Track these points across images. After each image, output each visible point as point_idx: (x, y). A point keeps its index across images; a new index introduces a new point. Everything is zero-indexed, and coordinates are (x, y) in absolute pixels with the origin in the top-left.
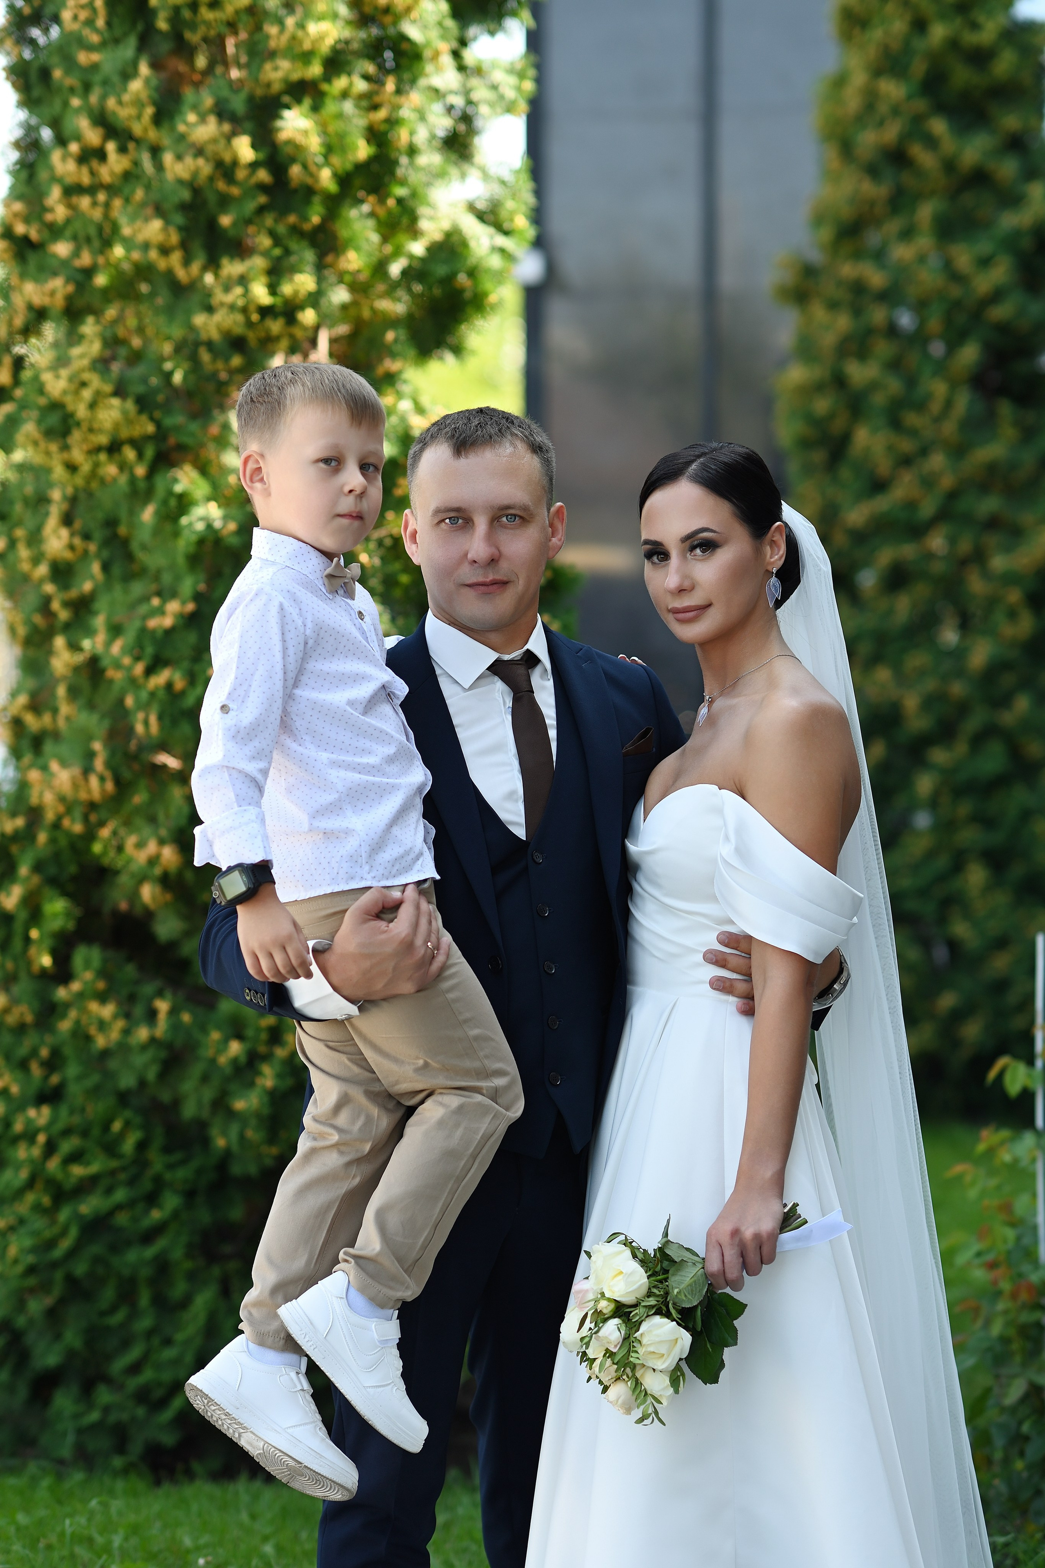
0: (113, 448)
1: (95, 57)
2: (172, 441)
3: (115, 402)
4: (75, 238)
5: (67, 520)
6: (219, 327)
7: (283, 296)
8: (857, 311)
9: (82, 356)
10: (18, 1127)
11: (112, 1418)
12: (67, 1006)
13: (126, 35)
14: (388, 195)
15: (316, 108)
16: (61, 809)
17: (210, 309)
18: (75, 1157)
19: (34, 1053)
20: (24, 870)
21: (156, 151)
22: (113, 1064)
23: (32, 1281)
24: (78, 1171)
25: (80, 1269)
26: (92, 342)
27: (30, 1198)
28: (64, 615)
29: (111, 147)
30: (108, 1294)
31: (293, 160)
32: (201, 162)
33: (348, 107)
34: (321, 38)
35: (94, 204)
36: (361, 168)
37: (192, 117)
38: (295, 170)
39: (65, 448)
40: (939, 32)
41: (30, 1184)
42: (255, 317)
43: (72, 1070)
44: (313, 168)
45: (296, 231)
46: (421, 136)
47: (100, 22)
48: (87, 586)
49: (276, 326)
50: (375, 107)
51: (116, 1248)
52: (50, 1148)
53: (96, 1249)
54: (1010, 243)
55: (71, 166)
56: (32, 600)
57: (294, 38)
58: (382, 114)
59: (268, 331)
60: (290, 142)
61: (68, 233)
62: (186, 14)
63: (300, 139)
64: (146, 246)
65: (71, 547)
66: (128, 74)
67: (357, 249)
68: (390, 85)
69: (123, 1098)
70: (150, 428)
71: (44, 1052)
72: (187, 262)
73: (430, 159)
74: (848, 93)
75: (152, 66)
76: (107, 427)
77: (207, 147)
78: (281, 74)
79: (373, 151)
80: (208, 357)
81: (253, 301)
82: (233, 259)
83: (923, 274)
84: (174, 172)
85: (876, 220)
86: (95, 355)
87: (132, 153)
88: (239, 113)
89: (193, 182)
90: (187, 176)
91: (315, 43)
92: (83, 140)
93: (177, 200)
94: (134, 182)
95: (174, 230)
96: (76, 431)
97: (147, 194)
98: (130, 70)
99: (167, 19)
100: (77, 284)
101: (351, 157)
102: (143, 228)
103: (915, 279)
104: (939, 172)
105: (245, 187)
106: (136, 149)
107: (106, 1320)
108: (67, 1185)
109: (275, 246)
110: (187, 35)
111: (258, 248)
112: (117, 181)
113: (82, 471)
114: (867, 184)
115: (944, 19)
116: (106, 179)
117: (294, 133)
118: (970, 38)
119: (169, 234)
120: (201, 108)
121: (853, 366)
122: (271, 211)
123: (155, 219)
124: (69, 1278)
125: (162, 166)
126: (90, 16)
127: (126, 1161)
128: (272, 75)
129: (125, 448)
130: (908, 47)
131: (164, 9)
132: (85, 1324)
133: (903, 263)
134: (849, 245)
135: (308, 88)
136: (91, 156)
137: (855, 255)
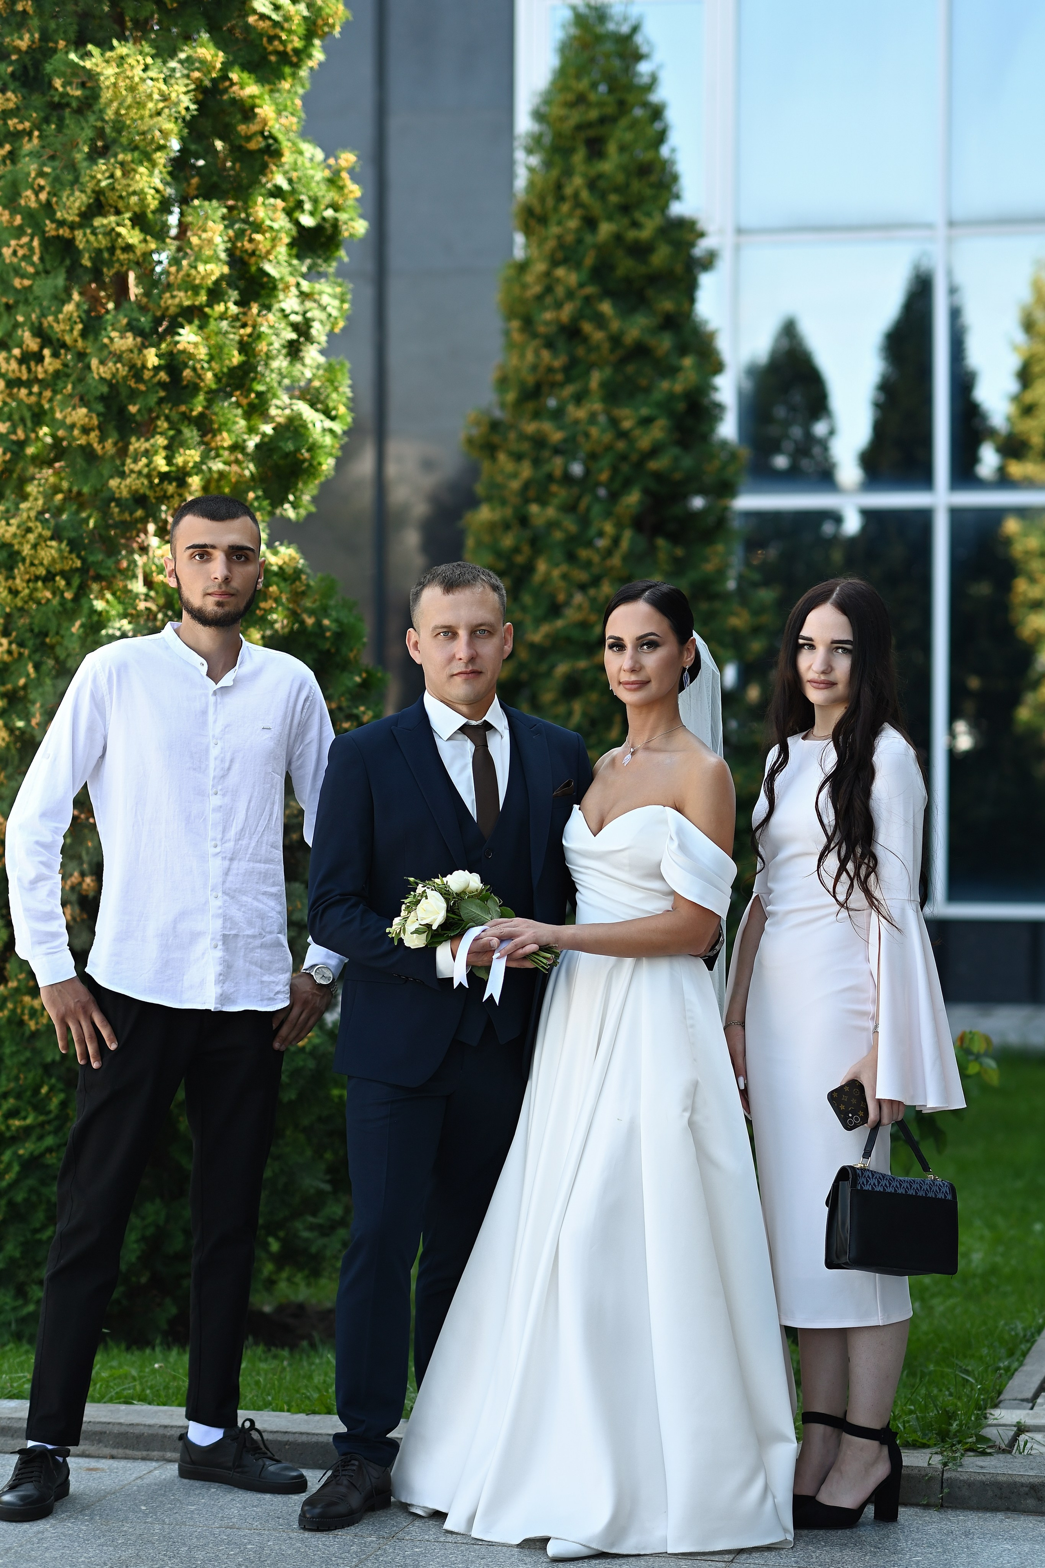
0: (49, 578)
1: (27, 282)
2: (92, 573)
3: (54, 543)
4: (10, 418)
6: (130, 487)
7: (177, 466)
8: (537, 462)
9: (30, 509)
13: (55, 268)
14: (250, 389)
15: (201, 327)
17: (122, 475)
21: (81, 356)
22: (39, 1044)
24: (17, 1123)
25: (20, 1197)
26: (36, 499)
29: (47, 352)
30: (40, 1216)
31: (186, 365)
32: (119, 365)
34: (208, 275)
35: (30, 393)
36: (232, 370)
37: (114, 334)
38: (187, 373)
39: (10, 577)
40: (606, 229)
42: (156, 481)
44: (200, 372)
45: (185, 417)
46: (274, 346)
47: (36, 258)
48: (22, 682)
49: (171, 488)
50: (244, 326)
51: (42, 1182)
53: (31, 1182)
54: (666, 405)
55: (14, 365)
58: (249, 330)
59: (165, 492)
60: (184, 352)
61: (6, 414)
62: (106, 255)
63: (191, 349)
64: (73, 426)
65: (10, 652)
66: (63, 298)
67: (229, 431)
68: (255, 309)
69: (48, 1069)
70: (78, 563)
72: (102, 440)
73: (281, 363)
74: (529, 278)
75: (81, 294)
76: (45, 562)
77: (124, 355)
78: (177, 301)
79: (242, 358)
80: (116, 510)
81: (155, 469)
82: (138, 439)
83: (594, 431)
84: (98, 374)
85: (553, 385)
86: (40, 508)
87: (62, 357)
88: (147, 330)
89: (111, 380)
90: (108, 376)
91: (203, 278)
92: (24, 347)
93: (98, 394)
94: (64, 379)
95: (94, 416)
96: (20, 565)
97: (74, 388)
98: (63, 296)
99: (90, 258)
100: (13, 453)
101: (227, 362)
102: (70, 414)
103: (587, 435)
104: (606, 347)
105: (149, 385)
106: (66, 355)
107: (38, 1236)
108: (8, 1134)
109: (170, 429)
110: (105, 270)
111: (159, 430)
112: (49, 377)
113: (22, 595)
114: (546, 355)
115: (610, 218)
116: (41, 376)
117: (186, 345)
118: (632, 234)
119: (91, 418)
120: (118, 326)
121: (534, 508)
122: (168, 402)
123: (80, 407)
124: (11, 1204)
125: (88, 367)
126: (28, 253)
127: (52, 1116)
128: (170, 302)
129: (58, 578)
130: (580, 241)
131: (88, 251)
132: (22, 1239)
133: (576, 422)
134: (530, 406)
135: (196, 312)
136: (30, 358)
137: (537, 415)
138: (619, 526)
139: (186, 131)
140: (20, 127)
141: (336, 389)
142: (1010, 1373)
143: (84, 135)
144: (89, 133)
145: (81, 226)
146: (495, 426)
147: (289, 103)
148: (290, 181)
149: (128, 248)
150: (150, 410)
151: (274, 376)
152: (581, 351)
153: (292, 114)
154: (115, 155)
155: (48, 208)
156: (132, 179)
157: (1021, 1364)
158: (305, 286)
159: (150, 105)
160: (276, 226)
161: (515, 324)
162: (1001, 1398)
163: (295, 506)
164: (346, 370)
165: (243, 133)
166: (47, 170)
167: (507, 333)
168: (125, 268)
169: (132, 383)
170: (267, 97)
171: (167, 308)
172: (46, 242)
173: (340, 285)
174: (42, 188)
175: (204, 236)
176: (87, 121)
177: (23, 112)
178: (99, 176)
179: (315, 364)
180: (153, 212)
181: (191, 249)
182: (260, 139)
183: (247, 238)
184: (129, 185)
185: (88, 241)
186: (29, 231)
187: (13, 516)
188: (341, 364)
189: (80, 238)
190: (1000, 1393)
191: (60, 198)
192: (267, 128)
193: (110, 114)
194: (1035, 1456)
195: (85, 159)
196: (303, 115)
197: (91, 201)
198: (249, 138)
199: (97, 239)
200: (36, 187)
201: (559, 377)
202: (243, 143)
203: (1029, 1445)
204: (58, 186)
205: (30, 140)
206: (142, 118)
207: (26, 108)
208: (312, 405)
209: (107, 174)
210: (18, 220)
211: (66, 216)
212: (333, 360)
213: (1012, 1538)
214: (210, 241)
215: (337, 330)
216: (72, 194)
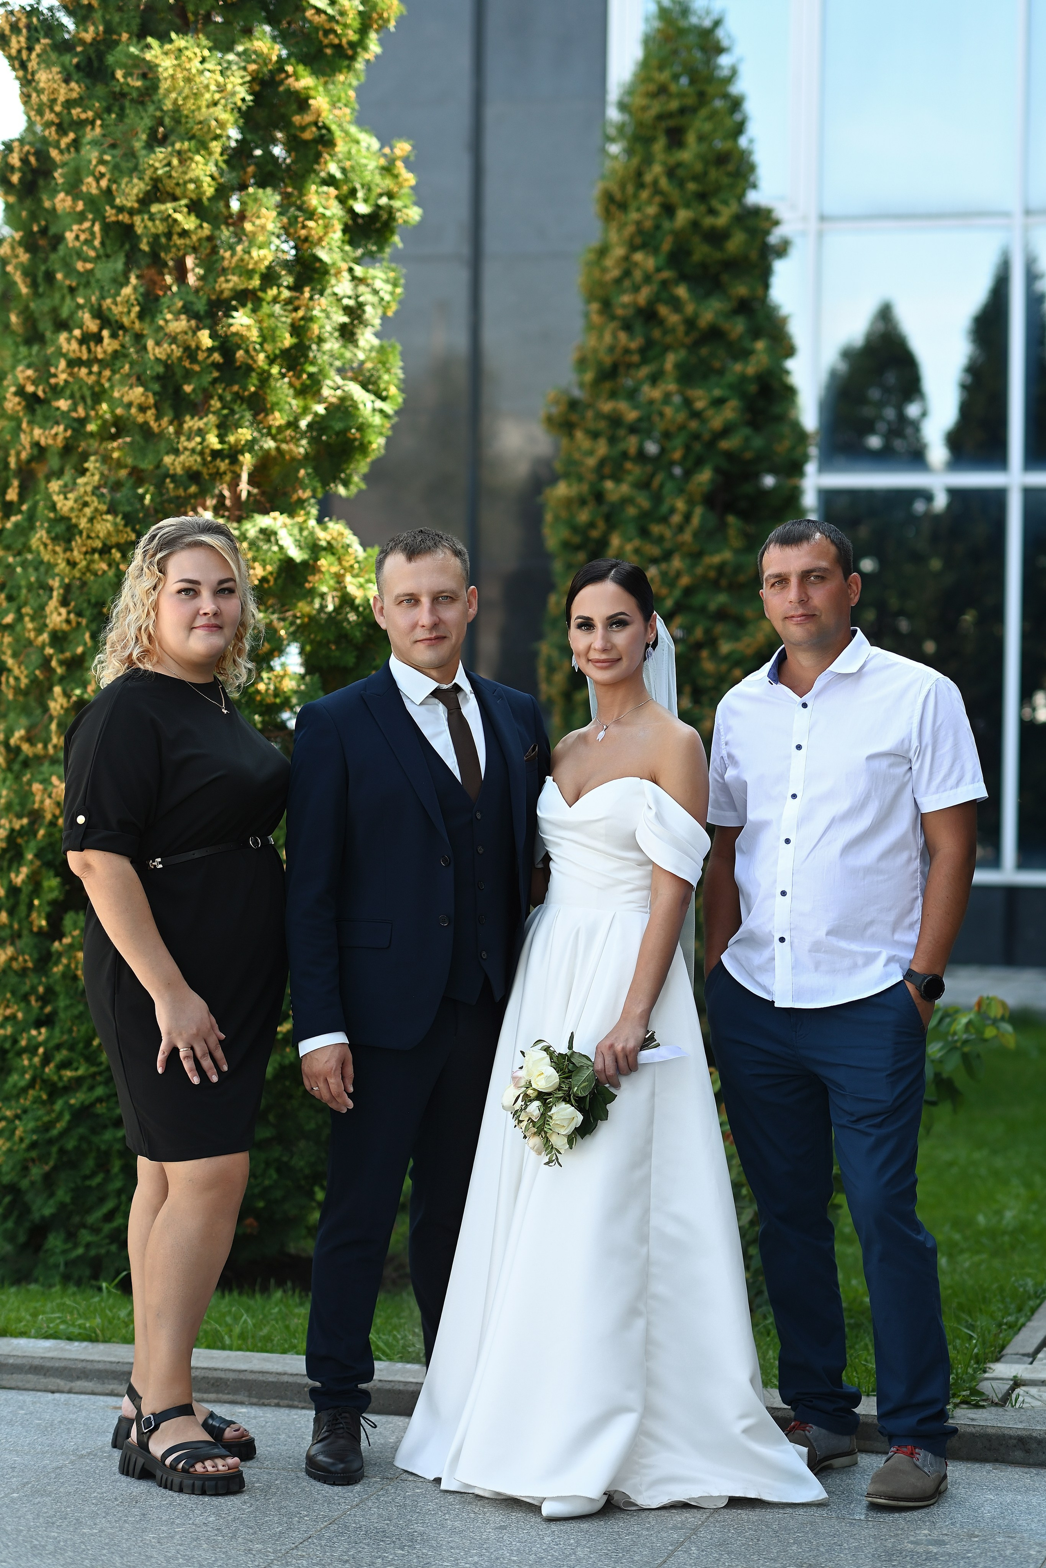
0: (105, 551)
1: (89, 266)
3: (109, 517)
4: (72, 396)
5: (64, 602)
6: (183, 464)
7: (229, 443)
8: (613, 440)
9: (86, 484)
10: (23, 1043)
11: (93, 1252)
12: (60, 955)
13: (115, 252)
14: (303, 371)
15: (254, 311)
16: (57, 812)
17: (176, 452)
18: (65, 1065)
19: (34, 989)
20: (29, 856)
21: (139, 338)
23: (34, 1154)
24: (68, 1074)
26: (93, 475)
27: (32, 1093)
28: (59, 671)
29: (105, 333)
30: (90, 1163)
31: (239, 347)
32: (174, 347)
33: (277, 308)
34: (261, 260)
35: (90, 373)
36: (285, 351)
37: (169, 316)
38: (240, 354)
39: (68, 549)
40: (683, 216)
41: (32, 1084)
42: (209, 459)
43: (62, 1002)
44: (253, 353)
45: (237, 396)
46: (326, 329)
47: (97, 243)
48: (80, 650)
49: (223, 465)
50: (296, 309)
51: (94, 1131)
52: (47, 1059)
53: (81, 1130)
54: (739, 387)
55: (74, 345)
56: (35, 658)
57: (242, 260)
58: (301, 313)
59: (218, 469)
60: (236, 334)
61: (68, 392)
62: (163, 240)
63: (244, 331)
64: (130, 405)
65: (68, 621)
66: (121, 281)
67: (280, 411)
68: (308, 293)
71: (41, 989)
72: (158, 418)
73: (332, 345)
74: (609, 262)
75: (138, 277)
76: (101, 535)
77: (179, 337)
78: (230, 285)
79: (294, 340)
80: (171, 486)
81: (208, 446)
82: (192, 417)
83: (668, 411)
84: (154, 354)
85: (630, 366)
86: (96, 483)
87: (121, 338)
88: (202, 313)
89: (166, 361)
90: (163, 357)
91: (256, 263)
92: (85, 328)
93: (155, 374)
94: (122, 359)
95: (150, 395)
96: (78, 538)
97: (131, 368)
98: (121, 279)
99: (148, 243)
100: (74, 430)
101: (279, 345)
102: (127, 393)
103: (661, 414)
104: (681, 329)
105: (204, 365)
106: (124, 336)
107: (88, 1183)
108: (60, 1085)
109: (223, 408)
110: (163, 255)
111: (212, 409)
112: (108, 358)
113: (79, 566)
114: (623, 336)
115: (687, 206)
116: (100, 356)
117: (239, 328)
118: (708, 221)
119: (147, 397)
120: (174, 308)
121: (609, 485)
122: (221, 382)
123: (137, 386)
124: (62, 1151)
125: (145, 348)
126: (89, 238)
127: (103, 1067)
128: (224, 286)
129: (113, 551)
130: (658, 227)
131: (147, 236)
132: (72, 1185)
133: (651, 402)
134: (607, 386)
135: (250, 296)
136: (90, 339)
137: (613, 395)
138: (691, 503)
139: (241, 121)
140: (83, 116)
141: (388, 371)
142: (1015, 1328)
143: (142, 124)
144: (148, 122)
145: (139, 212)
146: (573, 405)
147: (343, 95)
148: (344, 170)
149: (184, 233)
150: (205, 390)
151: (326, 357)
152: (657, 334)
153: (346, 105)
154: (173, 145)
155: (108, 194)
156: (188, 167)
157: (1029, 1319)
158: (359, 271)
159: (207, 96)
160: (328, 213)
161: (595, 306)
162: (1004, 1352)
163: (346, 484)
164: (397, 352)
165: (297, 123)
166: (107, 158)
167: (587, 315)
168: (181, 253)
169: (187, 364)
170: (321, 89)
171: (222, 292)
172: (107, 228)
173: (393, 270)
174: (102, 175)
175: (258, 222)
176: (146, 111)
177: (86, 102)
178: (157, 165)
179: (368, 347)
180: (209, 199)
181: (246, 235)
182: (314, 129)
183: (300, 225)
184: (185, 173)
185: (145, 227)
186: (90, 216)
187: (71, 491)
188: (392, 346)
189: (139, 224)
190: (1003, 1348)
191: (119, 185)
192: (320, 119)
193: (168, 105)
194: (1026, 1410)
195: (144, 148)
196: (357, 107)
197: (149, 188)
198: (303, 128)
199: (154, 225)
200: (97, 174)
201: (636, 358)
202: (298, 133)
203: (1021, 1399)
204: (117, 174)
205: (93, 129)
206: (199, 108)
207: (90, 97)
208: (364, 386)
209: (165, 162)
210: (80, 206)
211: (125, 202)
212: (386, 343)
213: (996, 1488)
214: (263, 228)
215: (390, 314)
216: (130, 181)
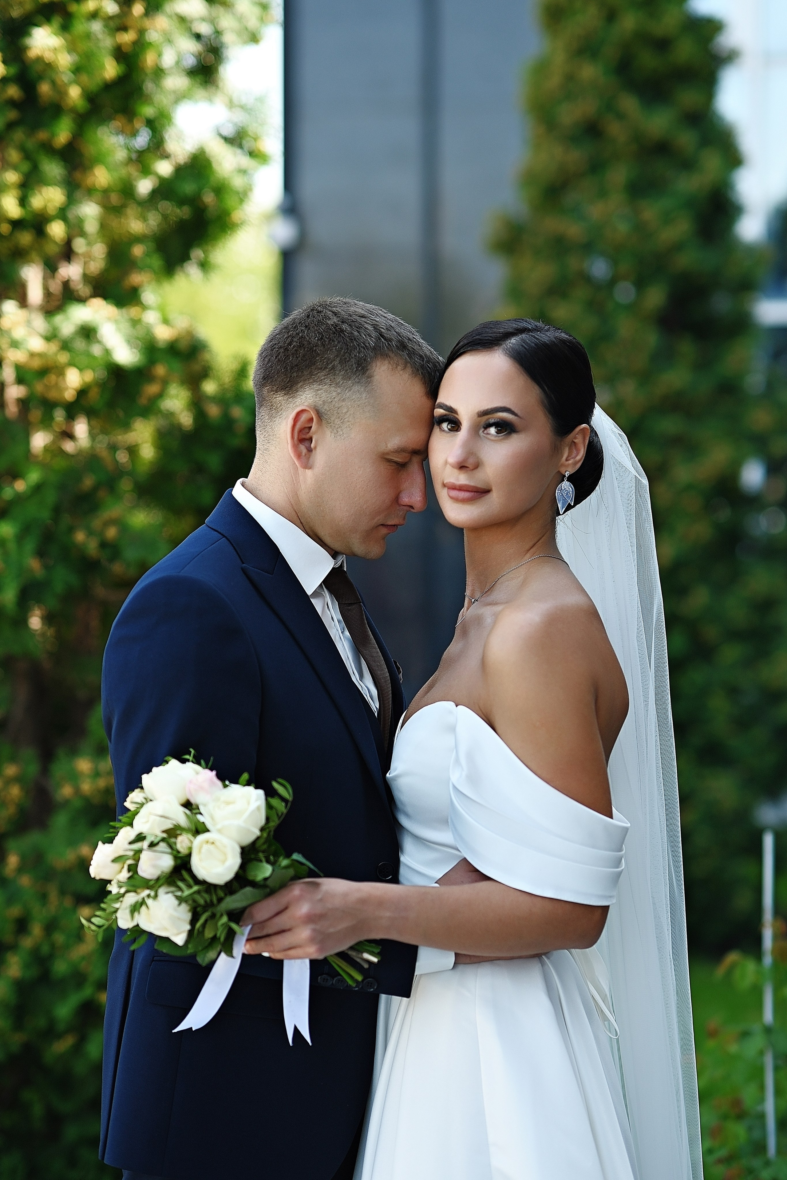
7: (33, 209)
8: (559, 260)
14: (136, 114)
15: (65, 28)
31: (41, 77)
33: (97, 27)
36: (109, 87)
38: (45, 87)
42: (5, 230)
44: (62, 86)
45: (48, 148)
46: (168, 59)
49: (26, 238)
50: (124, 28)
58: (129, 36)
59: (18, 243)
60: (39, 59)
63: (48, 56)
68: (138, 8)
73: (177, 82)
79: (120, 71)
101: (100, 74)
111: (9, 162)
115: (632, 10)
117: (42, 51)
122: (21, 126)
134: (553, 204)
137: (559, 213)
